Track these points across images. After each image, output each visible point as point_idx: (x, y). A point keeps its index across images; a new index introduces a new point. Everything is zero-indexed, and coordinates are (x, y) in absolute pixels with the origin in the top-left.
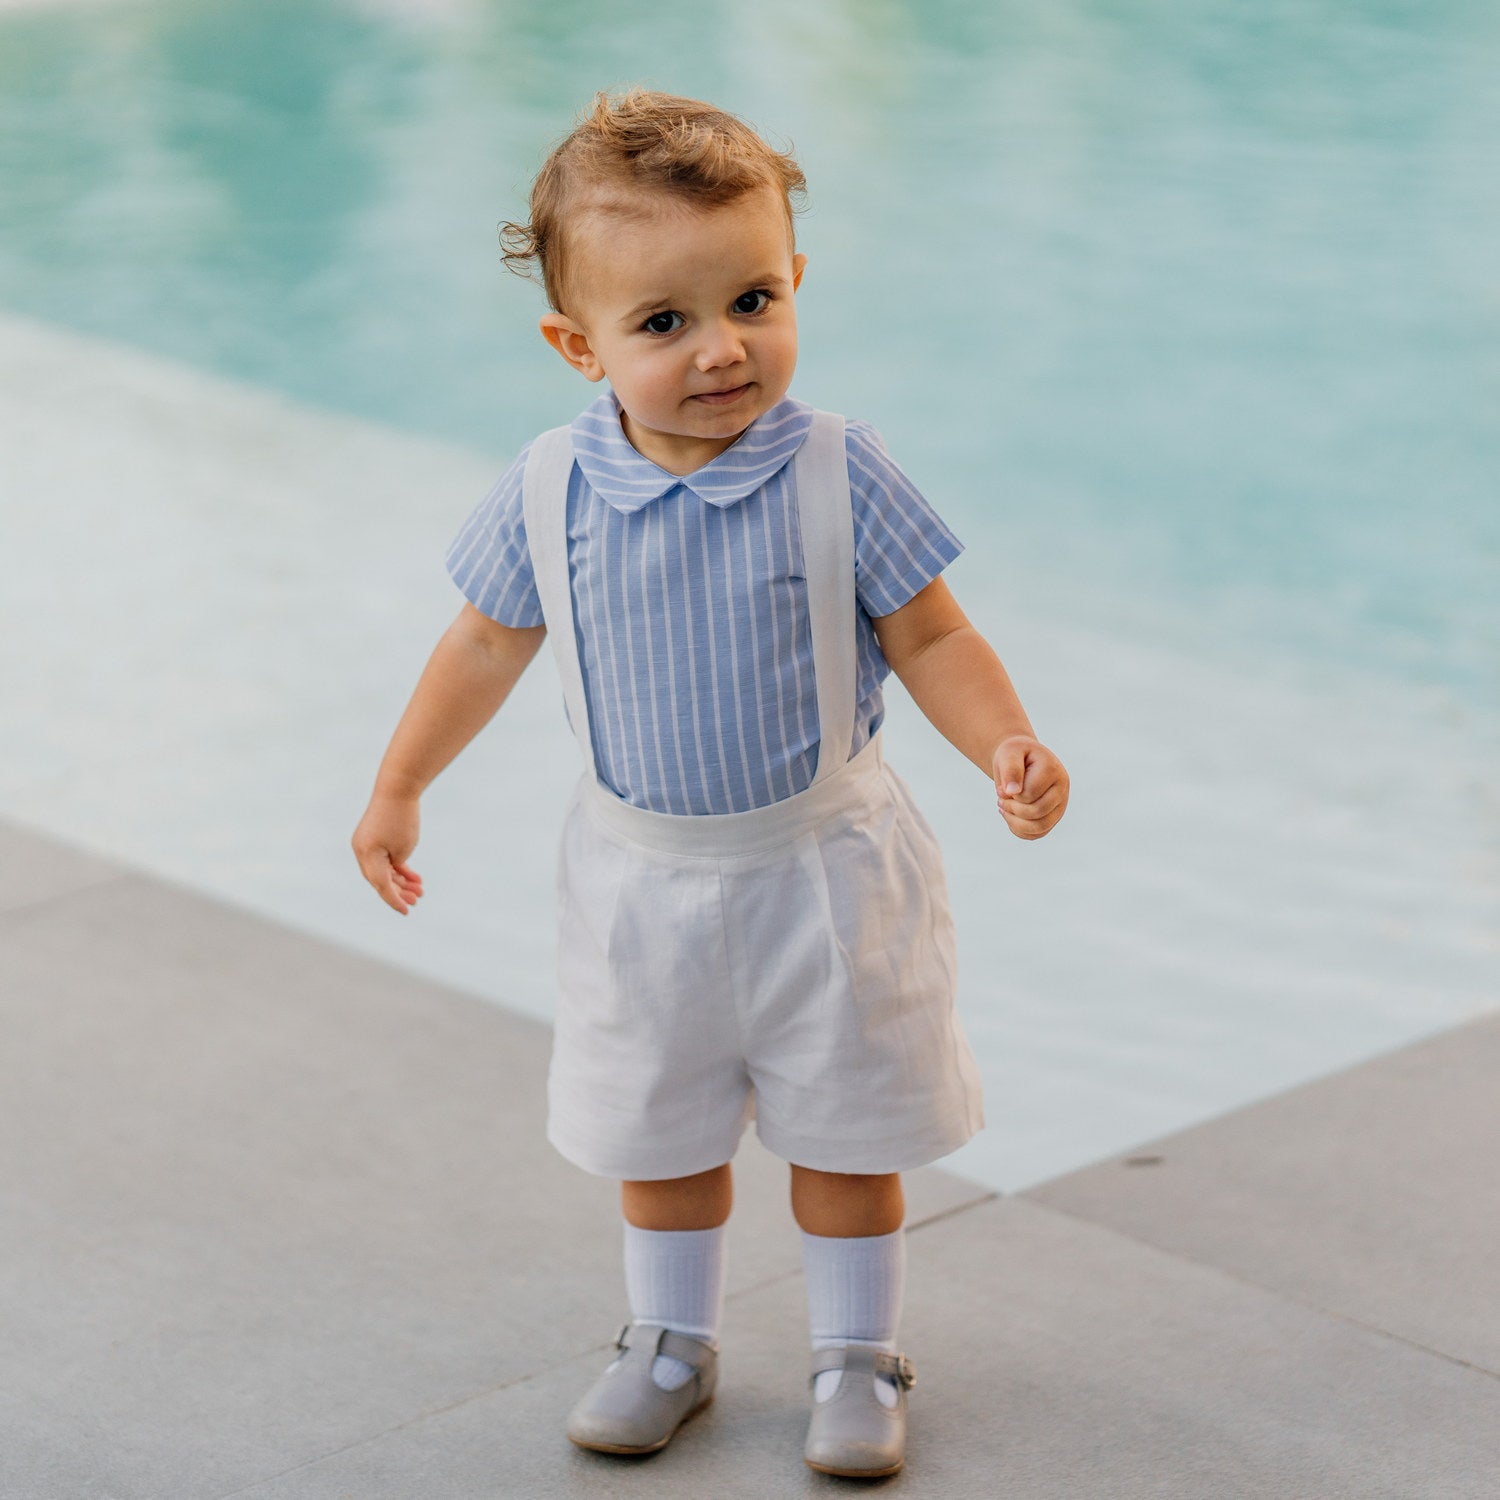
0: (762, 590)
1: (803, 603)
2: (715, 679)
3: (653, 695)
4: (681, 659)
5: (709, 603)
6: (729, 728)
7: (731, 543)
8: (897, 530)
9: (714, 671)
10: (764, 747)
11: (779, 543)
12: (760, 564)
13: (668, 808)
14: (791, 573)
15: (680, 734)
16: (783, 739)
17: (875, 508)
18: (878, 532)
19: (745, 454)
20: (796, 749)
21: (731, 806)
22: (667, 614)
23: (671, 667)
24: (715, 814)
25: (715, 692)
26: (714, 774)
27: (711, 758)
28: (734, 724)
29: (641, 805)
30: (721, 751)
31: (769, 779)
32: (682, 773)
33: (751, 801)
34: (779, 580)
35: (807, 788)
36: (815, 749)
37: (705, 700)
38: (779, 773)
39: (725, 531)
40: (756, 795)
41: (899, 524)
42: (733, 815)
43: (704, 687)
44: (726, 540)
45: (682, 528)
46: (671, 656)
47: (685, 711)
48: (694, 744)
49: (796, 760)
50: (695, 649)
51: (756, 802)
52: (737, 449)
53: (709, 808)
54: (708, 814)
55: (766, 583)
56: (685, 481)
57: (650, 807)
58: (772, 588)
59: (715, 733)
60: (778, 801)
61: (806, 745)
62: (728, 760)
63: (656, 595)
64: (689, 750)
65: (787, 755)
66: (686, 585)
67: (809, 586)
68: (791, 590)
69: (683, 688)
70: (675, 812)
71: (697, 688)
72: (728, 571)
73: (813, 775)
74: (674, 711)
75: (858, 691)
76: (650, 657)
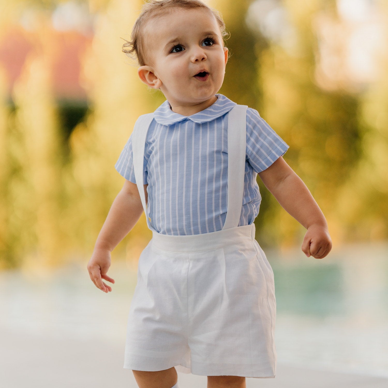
0: (211, 154)
1: (226, 162)
2: (192, 184)
3: (171, 191)
4: (181, 177)
5: (193, 158)
6: (195, 202)
7: (202, 138)
8: (264, 140)
9: (192, 182)
10: (206, 210)
11: (219, 139)
12: (212, 145)
13: (172, 233)
14: (223, 150)
15: (178, 204)
16: (213, 208)
17: (255, 133)
18: (257, 140)
19: (210, 111)
20: (218, 213)
21: (193, 232)
22: (178, 162)
23: (178, 180)
24: (187, 235)
25: (191, 189)
26: (188, 219)
27: (188, 213)
28: (196, 200)
29: (164, 233)
30: (191, 210)
31: (207, 223)
32: (177, 219)
33: (200, 230)
34: (218, 152)
35: (221, 230)
36: (224, 214)
37: (188, 191)
38: (210, 221)
39: (201, 134)
40: (202, 229)
41: (265, 138)
42: (193, 236)
43: (188, 187)
44: (201, 137)
45: (186, 132)
46: (178, 176)
47: (180, 196)
48: (182, 207)
49: (217, 217)
50: (186, 174)
51: (202, 232)
52: (209, 109)
53: (186, 233)
54: (185, 235)
55: (213, 152)
56: (189, 117)
57: (167, 234)
58: (215, 155)
59: (190, 204)
60: (210, 232)
61: (221, 212)
62: (193, 214)
63: (175, 155)
64: (180, 209)
65: (214, 214)
66: (186, 152)
67: (229, 157)
68: (222, 157)
69: (181, 188)
70: (175, 234)
71: (186, 187)
72: (200, 147)
73: (223, 225)
74: (177, 196)
75: (243, 200)
76: (171, 177)
